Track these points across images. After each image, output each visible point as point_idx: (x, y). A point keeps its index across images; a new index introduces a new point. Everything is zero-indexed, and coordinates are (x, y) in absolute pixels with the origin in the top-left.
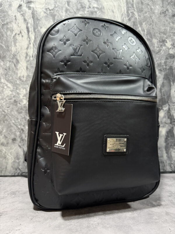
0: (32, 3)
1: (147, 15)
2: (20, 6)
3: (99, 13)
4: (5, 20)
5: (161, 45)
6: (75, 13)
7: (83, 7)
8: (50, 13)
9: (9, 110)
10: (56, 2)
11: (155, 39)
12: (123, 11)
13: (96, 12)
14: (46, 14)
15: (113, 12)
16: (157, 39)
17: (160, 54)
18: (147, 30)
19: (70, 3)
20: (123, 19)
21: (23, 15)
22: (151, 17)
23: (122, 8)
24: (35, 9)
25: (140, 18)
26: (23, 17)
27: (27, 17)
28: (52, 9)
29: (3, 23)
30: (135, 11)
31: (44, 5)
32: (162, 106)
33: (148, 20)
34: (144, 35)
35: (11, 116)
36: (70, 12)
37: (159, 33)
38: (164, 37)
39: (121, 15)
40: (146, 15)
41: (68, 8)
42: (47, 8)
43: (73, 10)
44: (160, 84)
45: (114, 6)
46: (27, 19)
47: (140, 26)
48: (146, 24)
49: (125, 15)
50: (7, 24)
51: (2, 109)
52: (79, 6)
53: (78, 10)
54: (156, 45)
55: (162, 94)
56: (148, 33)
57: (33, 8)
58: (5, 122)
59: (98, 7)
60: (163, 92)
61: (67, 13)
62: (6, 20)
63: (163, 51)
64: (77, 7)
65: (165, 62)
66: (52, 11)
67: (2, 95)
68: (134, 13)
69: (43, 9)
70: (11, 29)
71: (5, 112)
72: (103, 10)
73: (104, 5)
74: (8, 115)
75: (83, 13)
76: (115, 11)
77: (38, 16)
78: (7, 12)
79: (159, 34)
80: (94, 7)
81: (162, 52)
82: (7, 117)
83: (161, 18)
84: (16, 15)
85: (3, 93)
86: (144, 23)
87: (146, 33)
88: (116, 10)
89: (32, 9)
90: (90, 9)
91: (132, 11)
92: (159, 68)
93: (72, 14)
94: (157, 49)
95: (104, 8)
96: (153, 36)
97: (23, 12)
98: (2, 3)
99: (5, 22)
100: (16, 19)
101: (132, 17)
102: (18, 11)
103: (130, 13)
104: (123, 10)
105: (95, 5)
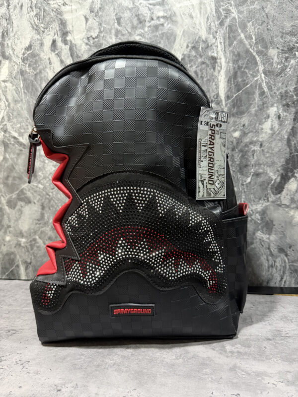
0: (69, 34)
1: (255, 6)
2: (54, 42)
3: (168, 24)
4: (37, 67)
5: (286, 59)
6: (130, 34)
7: (141, 22)
8: (93, 43)
9: (54, 193)
10: (101, 24)
11: (273, 48)
12: (209, 11)
13: (162, 25)
14: (88, 46)
15: (192, 17)
16: (278, 48)
17: (285, 75)
18: (255, 35)
19: (122, 20)
20: (210, 25)
21: (58, 55)
22: (263, 8)
23: (207, 5)
24: (73, 42)
25: (241, 16)
26: (59, 58)
27: (64, 57)
28: (96, 35)
29: (35, 73)
30: (231, 5)
31: (84, 34)
32: (292, 171)
33: (257, 16)
34: (251, 46)
35: (58, 201)
36: (123, 35)
37: (281, 35)
38: (292, 41)
39: (206, 20)
40: (253, 7)
41: (119, 28)
42: (89, 36)
43: (127, 30)
44: (287, 131)
45: (193, 5)
46: (65, 60)
47: (242, 32)
48: (253, 25)
49: (214, 16)
50: (40, 72)
51: (46, 192)
52: (135, 22)
53: (134, 28)
54: (276, 59)
55: (291, 150)
56: (258, 40)
57: (71, 42)
58: (51, 208)
59: (165, 15)
60: (295, 144)
61: (118, 37)
62: (39, 66)
63: (290, 68)
64: (133, 24)
65: (295, 88)
66: (96, 40)
67: (44, 172)
68: (229, 10)
69: (84, 40)
70: (45, 78)
71: (49, 196)
72: (174, 19)
73: (174, 9)
74: (54, 199)
75: (142, 31)
76: (194, 15)
77: (78, 52)
78: (38, 55)
79: (282, 37)
80: (158, 18)
81: (289, 71)
82: (52, 202)
83: (284, 5)
84: (50, 57)
85: (45, 170)
86: (249, 25)
87: (254, 42)
88: (196, 13)
89: (69, 43)
90: (153, 22)
91: (225, 7)
92: (284, 102)
93: (125, 37)
94: (279, 66)
95: (175, 13)
96: (269, 45)
97: (58, 51)
98: (32, 44)
99: (38, 71)
100: (50, 63)
101: (226, 17)
102: (52, 50)
103: (222, 11)
104: (209, 8)
105: (161, 14)
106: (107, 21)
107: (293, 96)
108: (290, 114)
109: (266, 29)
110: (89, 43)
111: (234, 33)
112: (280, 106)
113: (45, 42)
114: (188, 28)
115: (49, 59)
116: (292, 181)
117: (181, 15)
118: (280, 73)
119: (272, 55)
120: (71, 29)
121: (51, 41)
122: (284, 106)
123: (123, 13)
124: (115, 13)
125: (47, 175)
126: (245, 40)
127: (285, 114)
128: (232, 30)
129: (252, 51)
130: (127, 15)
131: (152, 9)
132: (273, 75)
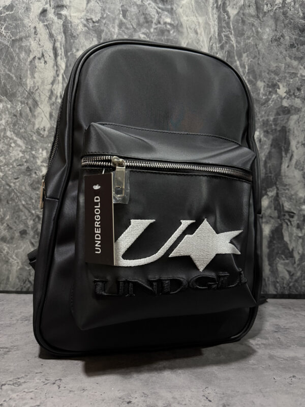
106: (112, 9)
107: (271, 125)
108: (268, 140)
109: (257, 62)
110: (88, 25)
111: (231, 58)
112: (262, 132)
113: (32, 8)
114: (192, 42)
115: (35, 28)
116: (265, 199)
117: (187, 28)
118: (264, 104)
119: (260, 86)
120: (68, 4)
121: (41, 9)
122: (264, 132)
123: (130, 7)
124: (121, 4)
125: (11, 161)
126: (239, 67)
127: (265, 139)
128: (230, 56)
129: (245, 79)
130: (134, 10)
131: (160, 13)
132: (259, 103)
